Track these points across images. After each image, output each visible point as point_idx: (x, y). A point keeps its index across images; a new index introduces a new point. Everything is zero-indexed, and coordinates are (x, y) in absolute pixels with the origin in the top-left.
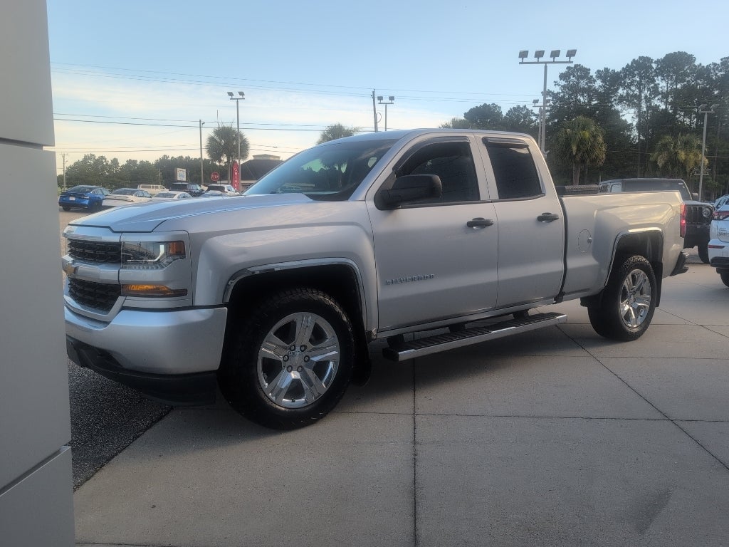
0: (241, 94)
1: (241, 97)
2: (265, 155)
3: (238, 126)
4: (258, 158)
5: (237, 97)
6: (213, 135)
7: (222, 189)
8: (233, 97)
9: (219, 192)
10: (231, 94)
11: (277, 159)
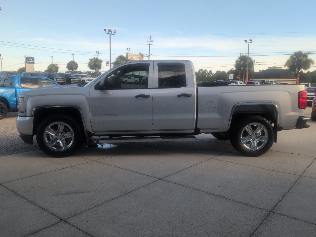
0: (251, 40)
1: (251, 42)
2: (275, 67)
3: (248, 55)
4: (271, 68)
5: (249, 42)
6: (238, 59)
7: (236, 83)
8: (247, 42)
9: (235, 84)
10: (246, 41)
11: (280, 68)
